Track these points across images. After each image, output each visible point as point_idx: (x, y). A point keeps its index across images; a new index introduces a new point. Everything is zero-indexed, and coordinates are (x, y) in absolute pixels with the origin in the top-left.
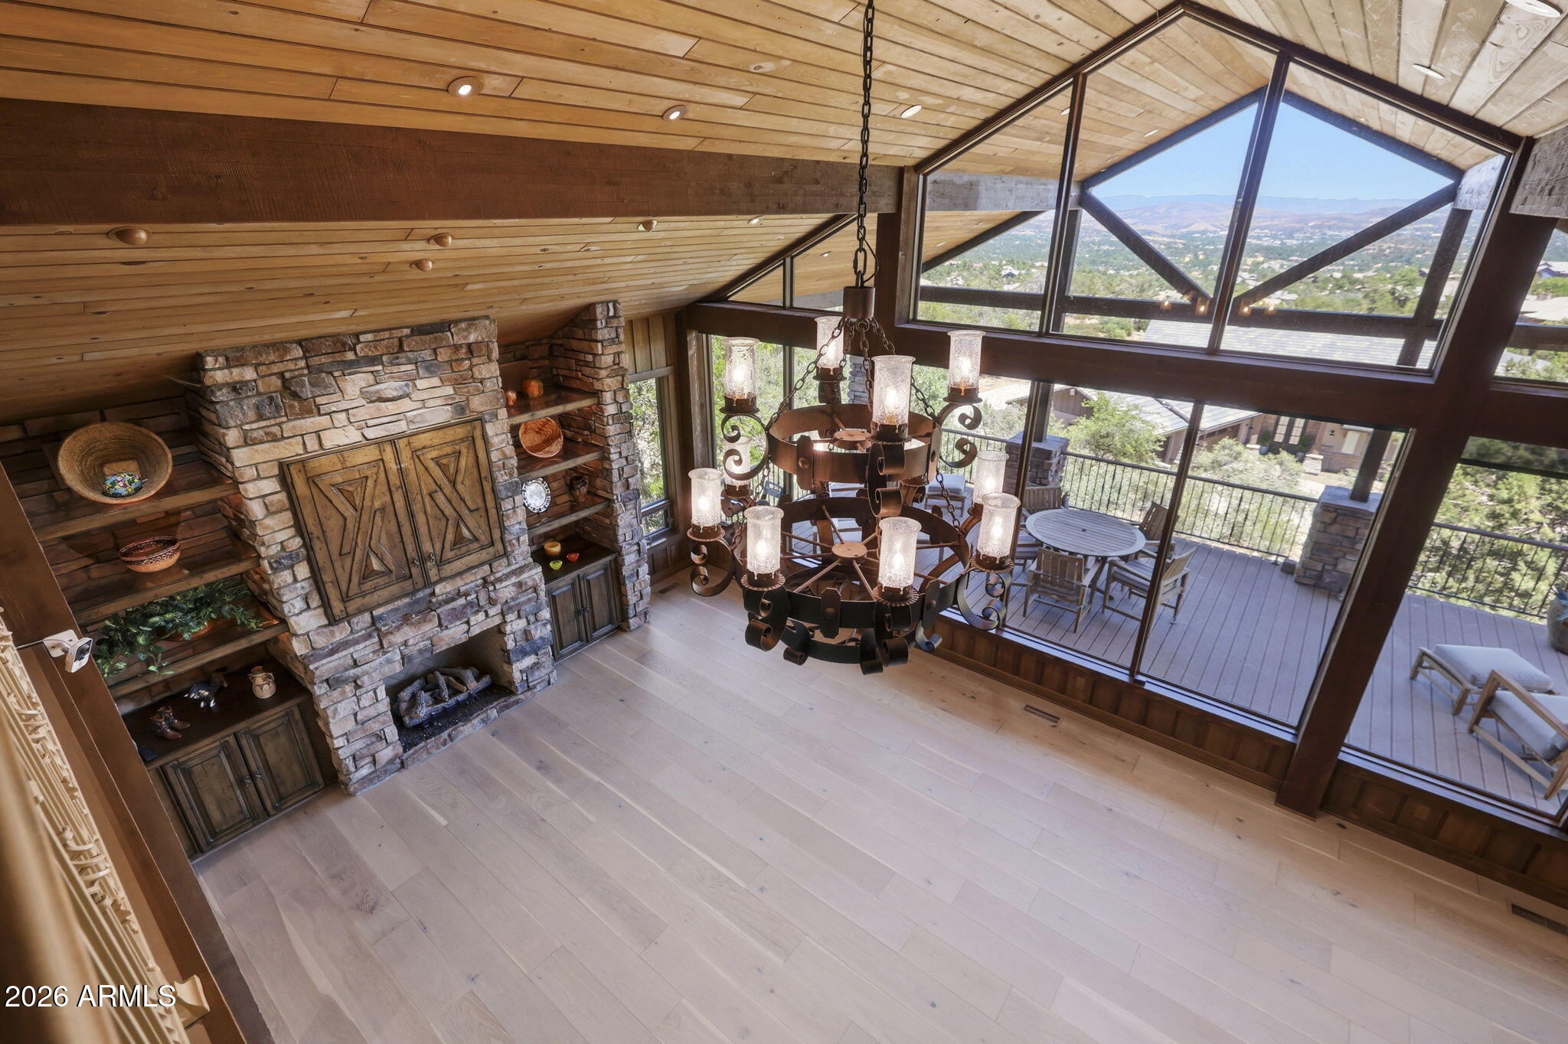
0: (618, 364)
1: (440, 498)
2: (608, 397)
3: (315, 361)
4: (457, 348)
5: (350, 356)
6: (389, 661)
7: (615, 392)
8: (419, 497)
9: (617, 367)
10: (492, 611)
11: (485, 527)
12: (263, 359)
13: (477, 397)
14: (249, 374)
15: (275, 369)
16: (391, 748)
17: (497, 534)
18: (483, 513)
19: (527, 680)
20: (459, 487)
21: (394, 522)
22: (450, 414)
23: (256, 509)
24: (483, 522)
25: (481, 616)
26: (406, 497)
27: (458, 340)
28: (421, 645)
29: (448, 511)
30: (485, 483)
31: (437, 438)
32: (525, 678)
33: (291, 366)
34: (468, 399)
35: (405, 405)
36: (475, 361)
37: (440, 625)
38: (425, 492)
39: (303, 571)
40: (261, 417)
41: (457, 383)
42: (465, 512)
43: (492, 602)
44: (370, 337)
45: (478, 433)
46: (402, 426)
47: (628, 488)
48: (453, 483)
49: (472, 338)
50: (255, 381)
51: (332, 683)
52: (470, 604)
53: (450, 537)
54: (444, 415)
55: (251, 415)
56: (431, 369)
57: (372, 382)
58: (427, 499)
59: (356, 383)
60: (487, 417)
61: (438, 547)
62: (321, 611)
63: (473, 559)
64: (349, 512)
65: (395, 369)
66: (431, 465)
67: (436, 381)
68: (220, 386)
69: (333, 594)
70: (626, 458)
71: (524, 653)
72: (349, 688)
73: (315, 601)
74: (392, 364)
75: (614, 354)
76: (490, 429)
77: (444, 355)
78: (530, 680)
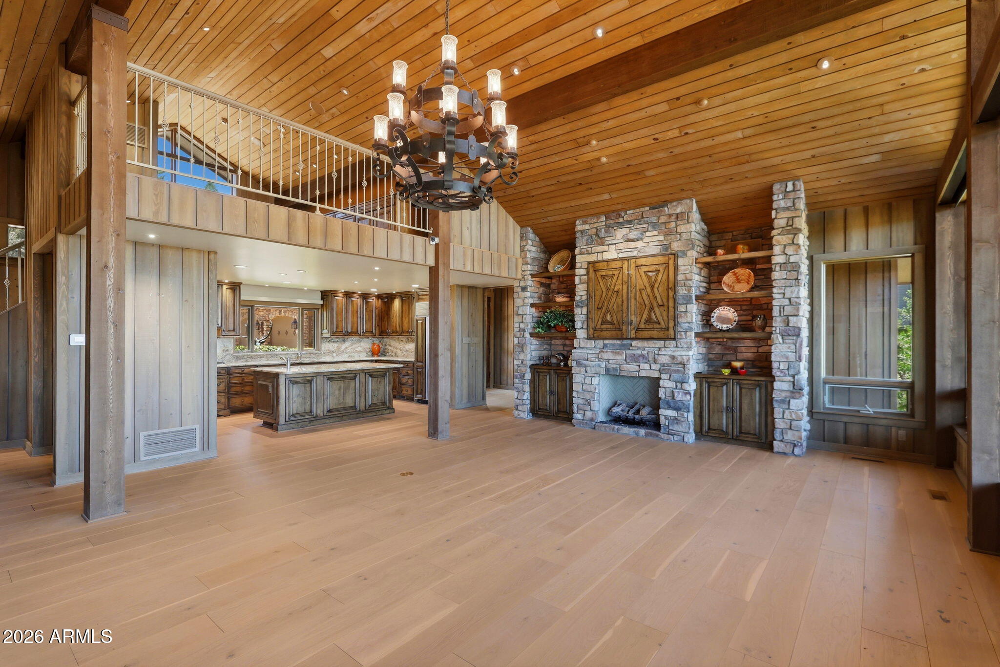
0: (792, 226)
1: (644, 293)
2: (777, 250)
3: (609, 222)
4: (670, 216)
5: (621, 220)
6: (599, 366)
7: (785, 246)
8: (634, 289)
9: (790, 228)
10: (654, 367)
11: (666, 318)
12: (593, 221)
13: (676, 242)
14: (587, 227)
15: (596, 225)
16: (591, 412)
17: (671, 324)
18: (666, 308)
19: (668, 426)
20: (655, 290)
21: (621, 300)
22: (659, 250)
23: (577, 280)
24: (665, 314)
25: (647, 366)
26: (628, 288)
27: (671, 212)
28: (614, 366)
29: (647, 302)
30: (670, 291)
31: (650, 261)
32: (667, 424)
33: (600, 224)
34: (670, 244)
35: (639, 244)
36: (678, 223)
37: (626, 360)
38: (638, 288)
39: (585, 310)
40: (587, 244)
41: (666, 235)
42: (655, 304)
43: (655, 362)
44: (631, 212)
45: (671, 262)
46: (635, 254)
47: (788, 325)
48: (652, 287)
49: (679, 210)
50: (589, 230)
51: (579, 364)
52: (643, 356)
53: (645, 316)
54: (656, 250)
55: (585, 243)
56: (655, 226)
57: (628, 232)
58: (638, 292)
59: (621, 233)
60: (680, 254)
61: (638, 320)
62: (586, 331)
63: (655, 334)
64: (604, 290)
65: (639, 226)
66: (643, 275)
67: (656, 233)
68: (578, 231)
69: (591, 326)
70: (790, 299)
71: (670, 407)
72: (583, 369)
73: (585, 327)
74: (638, 224)
75: (788, 218)
76: (681, 261)
77: (663, 219)
78: (671, 427)
